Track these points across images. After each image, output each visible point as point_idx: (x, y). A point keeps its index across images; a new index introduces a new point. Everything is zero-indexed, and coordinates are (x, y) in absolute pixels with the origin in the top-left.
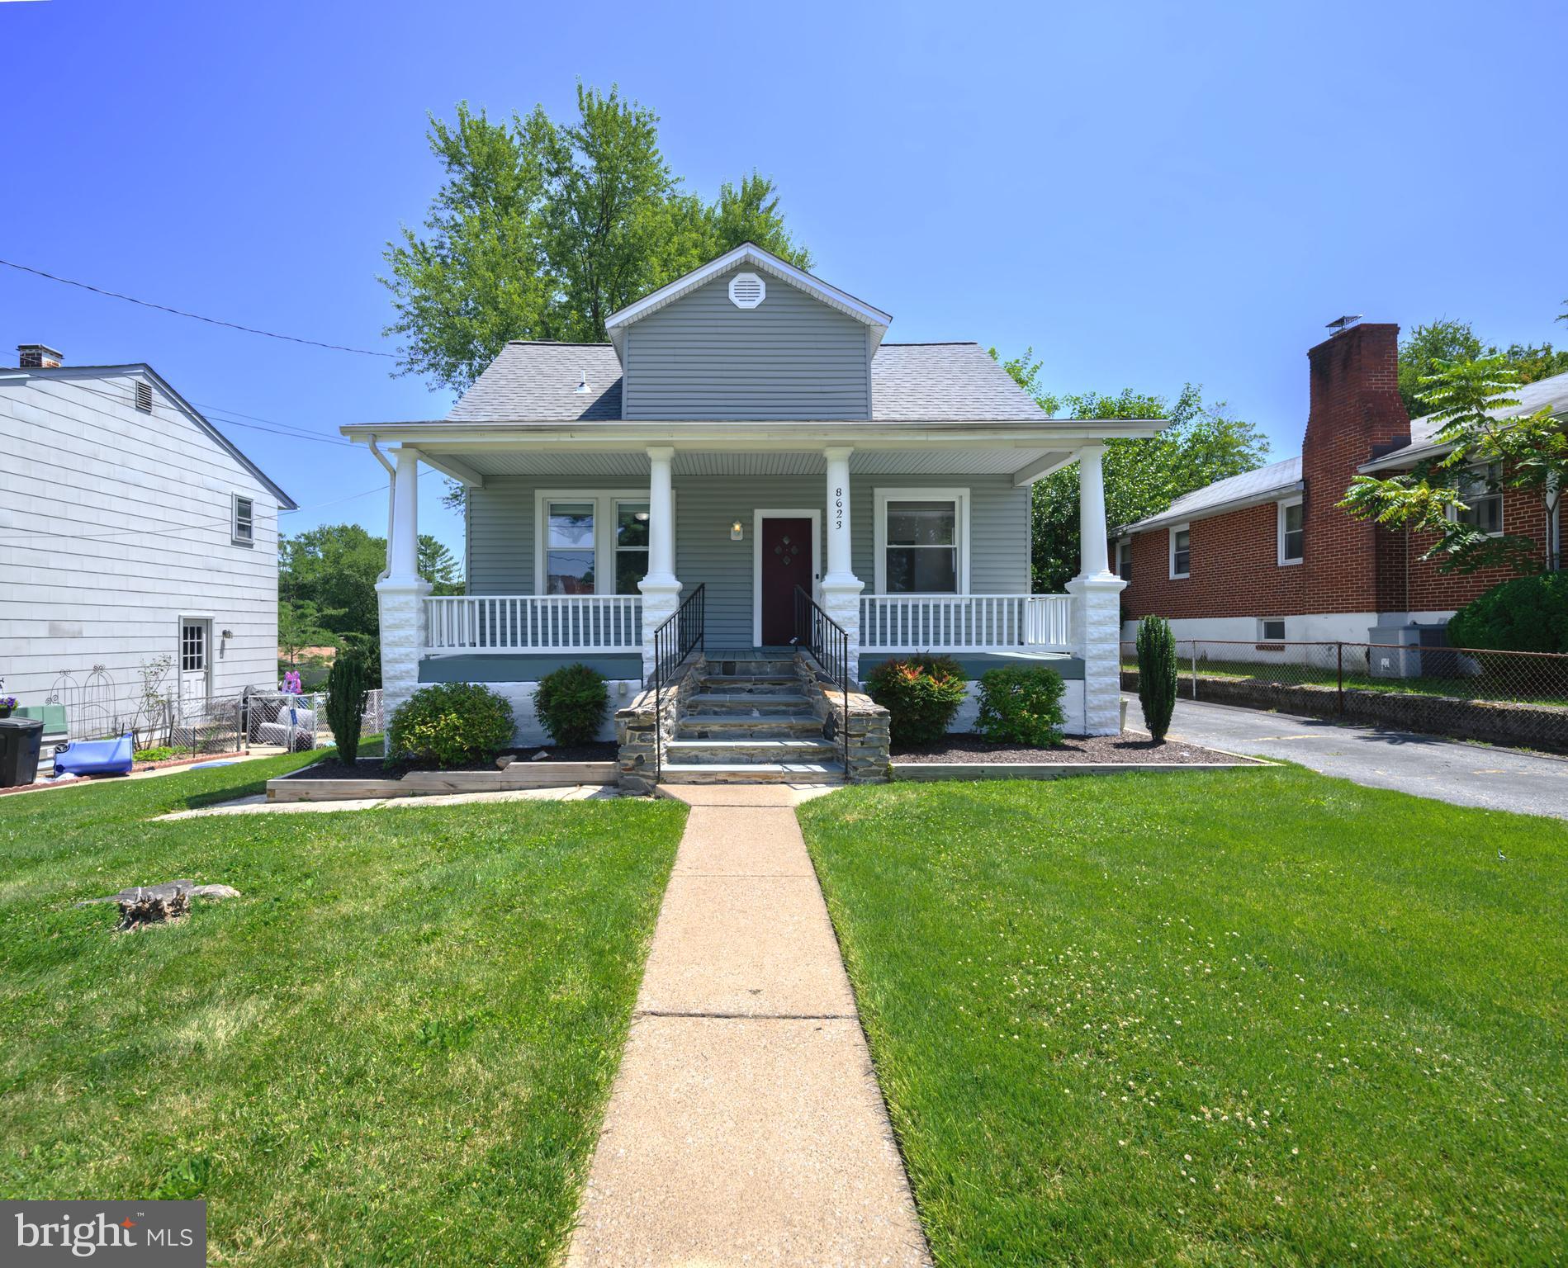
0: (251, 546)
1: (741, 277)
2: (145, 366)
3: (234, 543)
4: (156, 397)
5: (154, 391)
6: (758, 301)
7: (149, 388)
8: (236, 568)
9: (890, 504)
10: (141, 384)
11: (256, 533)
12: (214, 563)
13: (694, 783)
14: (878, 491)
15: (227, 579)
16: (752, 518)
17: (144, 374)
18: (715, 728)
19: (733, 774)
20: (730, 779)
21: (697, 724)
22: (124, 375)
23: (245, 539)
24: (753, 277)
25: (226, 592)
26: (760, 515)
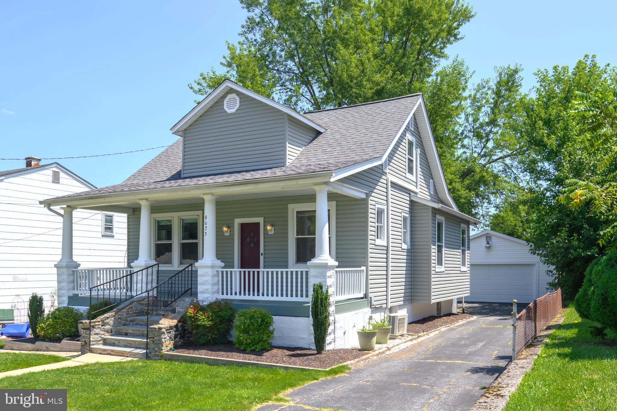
0: (113, 237)
1: (230, 96)
2: (56, 163)
3: (103, 236)
4: (62, 175)
5: (61, 173)
6: (236, 108)
7: (59, 172)
8: (104, 248)
9: (297, 212)
10: (54, 171)
11: (115, 230)
12: (91, 246)
13: (101, 354)
14: (290, 206)
15: (100, 253)
16: (233, 223)
17: (56, 167)
18: (130, 331)
19: (112, 351)
20: (112, 353)
21: (124, 329)
22: (47, 169)
23: (109, 233)
24: (234, 95)
25: (99, 259)
26: (238, 222)
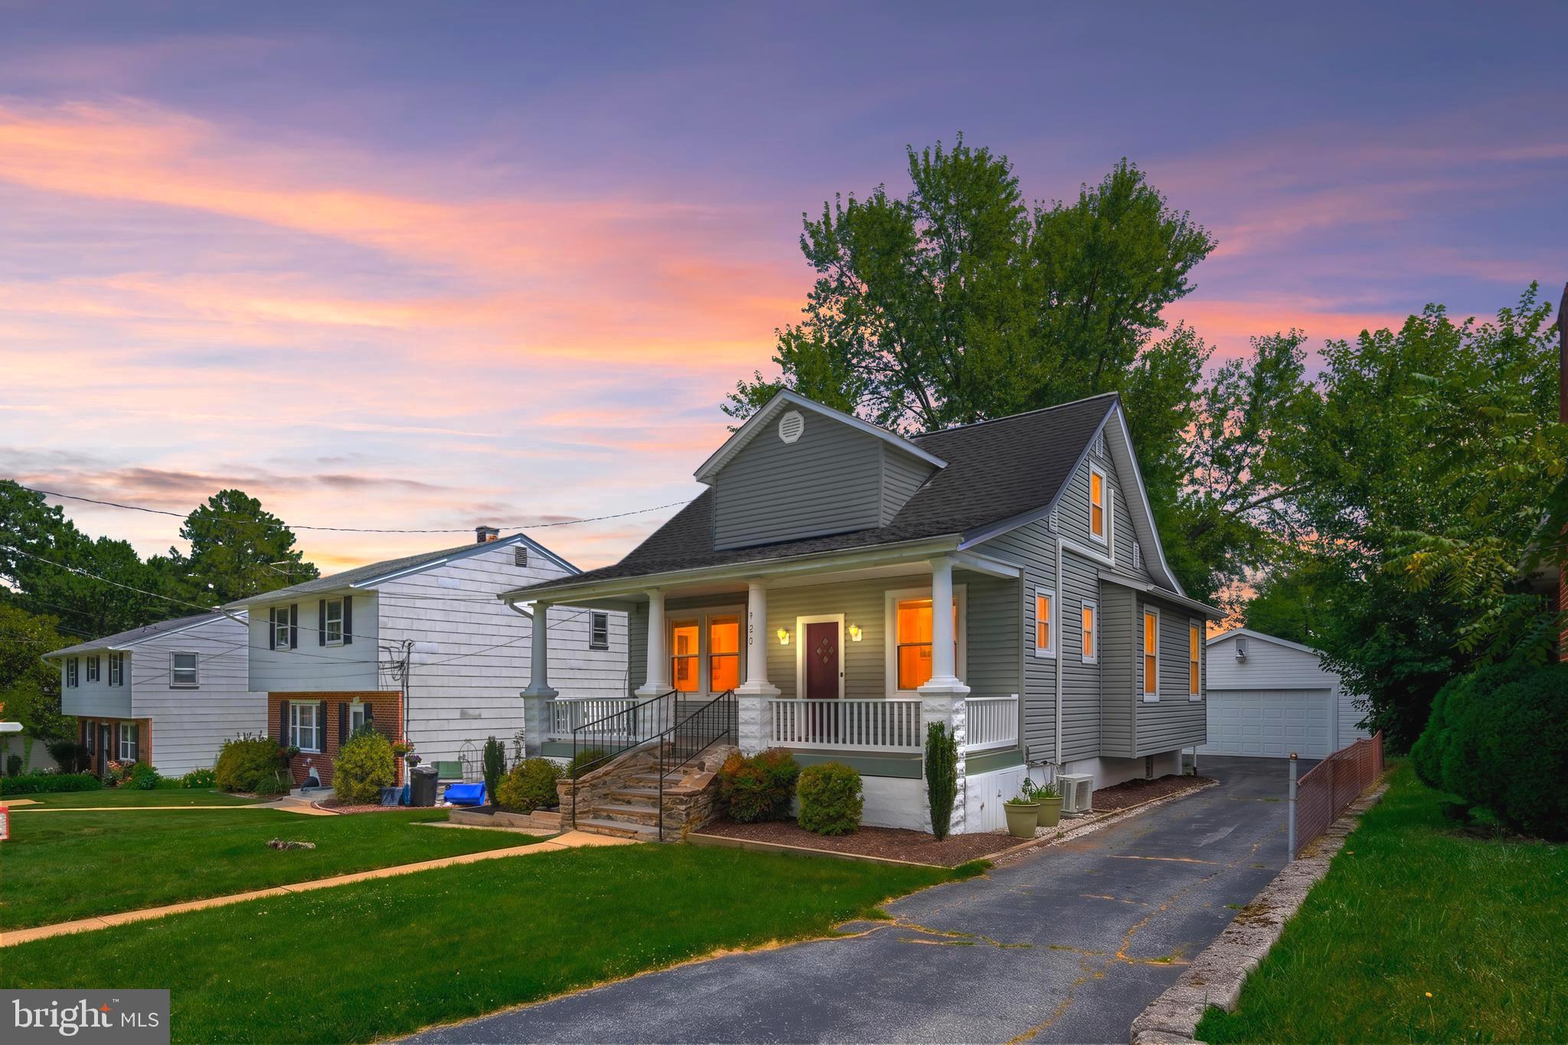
0: (607, 648)
1: (788, 415)
2: (521, 535)
3: (591, 647)
4: (529, 553)
5: (528, 550)
6: (799, 434)
7: (525, 549)
8: (594, 665)
9: (901, 604)
10: (518, 548)
11: (610, 638)
12: (574, 664)
13: (591, 832)
14: (888, 594)
15: (588, 674)
16: (795, 624)
17: (521, 541)
21: (626, 794)
22: (507, 545)
23: (601, 643)
24: (795, 414)
25: (586, 684)
26: (802, 621)
